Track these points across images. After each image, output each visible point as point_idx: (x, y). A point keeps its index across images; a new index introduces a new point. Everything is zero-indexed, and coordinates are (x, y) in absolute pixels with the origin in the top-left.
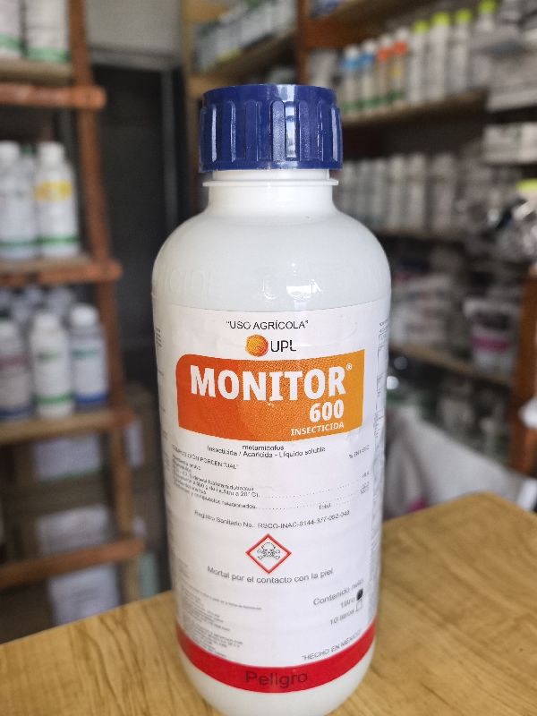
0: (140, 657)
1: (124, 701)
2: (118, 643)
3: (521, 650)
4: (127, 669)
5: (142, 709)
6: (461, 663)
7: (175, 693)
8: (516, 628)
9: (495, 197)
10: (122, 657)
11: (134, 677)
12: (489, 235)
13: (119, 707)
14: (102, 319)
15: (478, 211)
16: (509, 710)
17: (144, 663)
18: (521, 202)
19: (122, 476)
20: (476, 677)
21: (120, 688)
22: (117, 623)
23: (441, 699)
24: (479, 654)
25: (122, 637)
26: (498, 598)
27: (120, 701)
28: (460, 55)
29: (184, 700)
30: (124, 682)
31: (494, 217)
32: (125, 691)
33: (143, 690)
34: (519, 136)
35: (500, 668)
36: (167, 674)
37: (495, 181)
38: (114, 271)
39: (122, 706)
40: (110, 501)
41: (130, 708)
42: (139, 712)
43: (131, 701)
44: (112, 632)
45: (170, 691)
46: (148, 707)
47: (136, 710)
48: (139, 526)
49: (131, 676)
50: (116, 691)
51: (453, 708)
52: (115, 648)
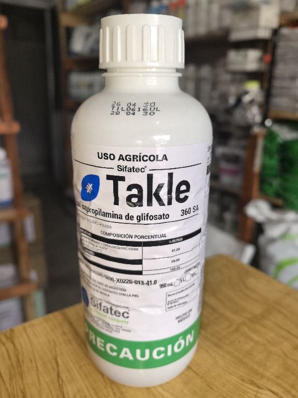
0: (21, 358)
1: (10, 385)
2: (7, 351)
3: (239, 342)
4: (13, 366)
5: (21, 390)
6: (207, 351)
7: (41, 379)
8: (237, 330)
9: (233, 90)
10: (10, 358)
11: (16, 370)
12: (229, 111)
13: (7, 388)
14: (8, 156)
15: (224, 97)
16: (233, 377)
17: (23, 361)
18: (246, 93)
19: (23, 247)
20: (214, 358)
21: (8, 377)
22: (7, 338)
23: (195, 372)
24: (217, 345)
25: (10, 346)
26: (228, 314)
27: (8, 385)
28: (215, 8)
29: (46, 383)
30: (10, 373)
31: (232, 101)
32: (11, 379)
33: (22, 378)
34: (246, 56)
35: (228, 353)
36: (37, 367)
37: (233, 81)
38: (15, 128)
39: (9, 388)
40: (16, 261)
41: (14, 389)
42: (19, 391)
43: (14, 384)
44: (4, 344)
45: (39, 378)
46: (24, 388)
47: (17, 390)
48: (33, 275)
49: (14, 370)
50: (5, 379)
51: (202, 378)
52: (5, 354)
